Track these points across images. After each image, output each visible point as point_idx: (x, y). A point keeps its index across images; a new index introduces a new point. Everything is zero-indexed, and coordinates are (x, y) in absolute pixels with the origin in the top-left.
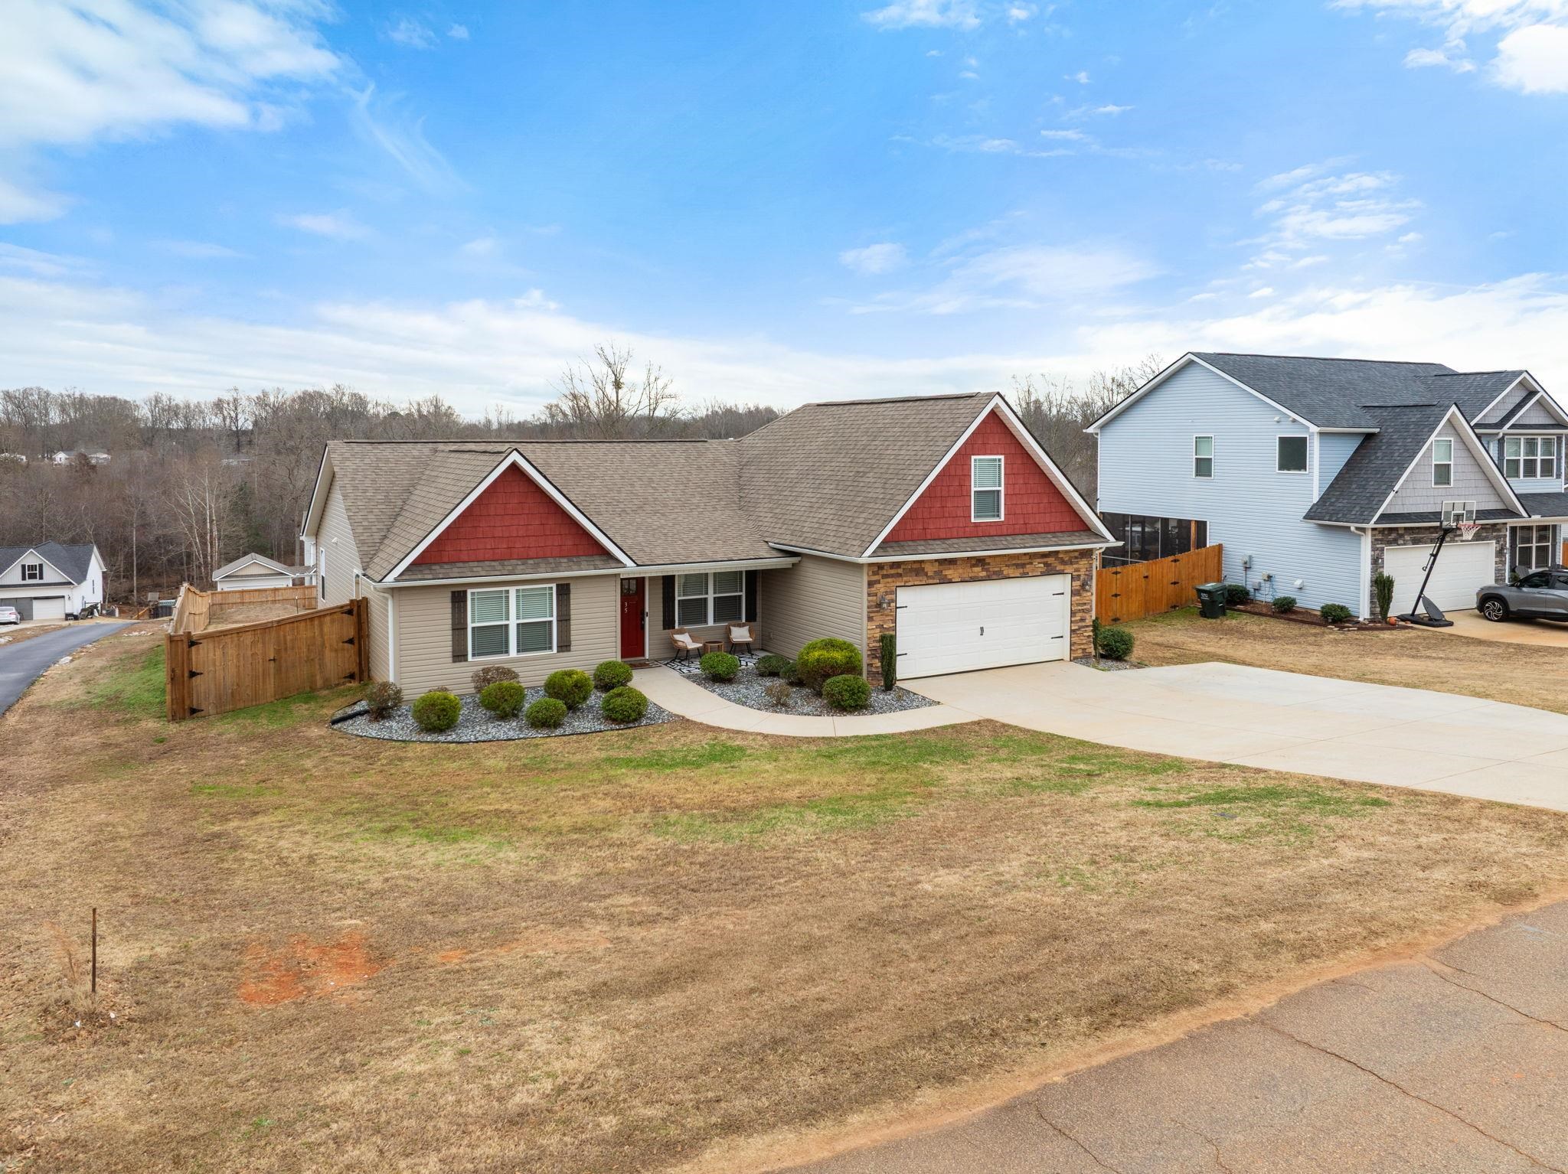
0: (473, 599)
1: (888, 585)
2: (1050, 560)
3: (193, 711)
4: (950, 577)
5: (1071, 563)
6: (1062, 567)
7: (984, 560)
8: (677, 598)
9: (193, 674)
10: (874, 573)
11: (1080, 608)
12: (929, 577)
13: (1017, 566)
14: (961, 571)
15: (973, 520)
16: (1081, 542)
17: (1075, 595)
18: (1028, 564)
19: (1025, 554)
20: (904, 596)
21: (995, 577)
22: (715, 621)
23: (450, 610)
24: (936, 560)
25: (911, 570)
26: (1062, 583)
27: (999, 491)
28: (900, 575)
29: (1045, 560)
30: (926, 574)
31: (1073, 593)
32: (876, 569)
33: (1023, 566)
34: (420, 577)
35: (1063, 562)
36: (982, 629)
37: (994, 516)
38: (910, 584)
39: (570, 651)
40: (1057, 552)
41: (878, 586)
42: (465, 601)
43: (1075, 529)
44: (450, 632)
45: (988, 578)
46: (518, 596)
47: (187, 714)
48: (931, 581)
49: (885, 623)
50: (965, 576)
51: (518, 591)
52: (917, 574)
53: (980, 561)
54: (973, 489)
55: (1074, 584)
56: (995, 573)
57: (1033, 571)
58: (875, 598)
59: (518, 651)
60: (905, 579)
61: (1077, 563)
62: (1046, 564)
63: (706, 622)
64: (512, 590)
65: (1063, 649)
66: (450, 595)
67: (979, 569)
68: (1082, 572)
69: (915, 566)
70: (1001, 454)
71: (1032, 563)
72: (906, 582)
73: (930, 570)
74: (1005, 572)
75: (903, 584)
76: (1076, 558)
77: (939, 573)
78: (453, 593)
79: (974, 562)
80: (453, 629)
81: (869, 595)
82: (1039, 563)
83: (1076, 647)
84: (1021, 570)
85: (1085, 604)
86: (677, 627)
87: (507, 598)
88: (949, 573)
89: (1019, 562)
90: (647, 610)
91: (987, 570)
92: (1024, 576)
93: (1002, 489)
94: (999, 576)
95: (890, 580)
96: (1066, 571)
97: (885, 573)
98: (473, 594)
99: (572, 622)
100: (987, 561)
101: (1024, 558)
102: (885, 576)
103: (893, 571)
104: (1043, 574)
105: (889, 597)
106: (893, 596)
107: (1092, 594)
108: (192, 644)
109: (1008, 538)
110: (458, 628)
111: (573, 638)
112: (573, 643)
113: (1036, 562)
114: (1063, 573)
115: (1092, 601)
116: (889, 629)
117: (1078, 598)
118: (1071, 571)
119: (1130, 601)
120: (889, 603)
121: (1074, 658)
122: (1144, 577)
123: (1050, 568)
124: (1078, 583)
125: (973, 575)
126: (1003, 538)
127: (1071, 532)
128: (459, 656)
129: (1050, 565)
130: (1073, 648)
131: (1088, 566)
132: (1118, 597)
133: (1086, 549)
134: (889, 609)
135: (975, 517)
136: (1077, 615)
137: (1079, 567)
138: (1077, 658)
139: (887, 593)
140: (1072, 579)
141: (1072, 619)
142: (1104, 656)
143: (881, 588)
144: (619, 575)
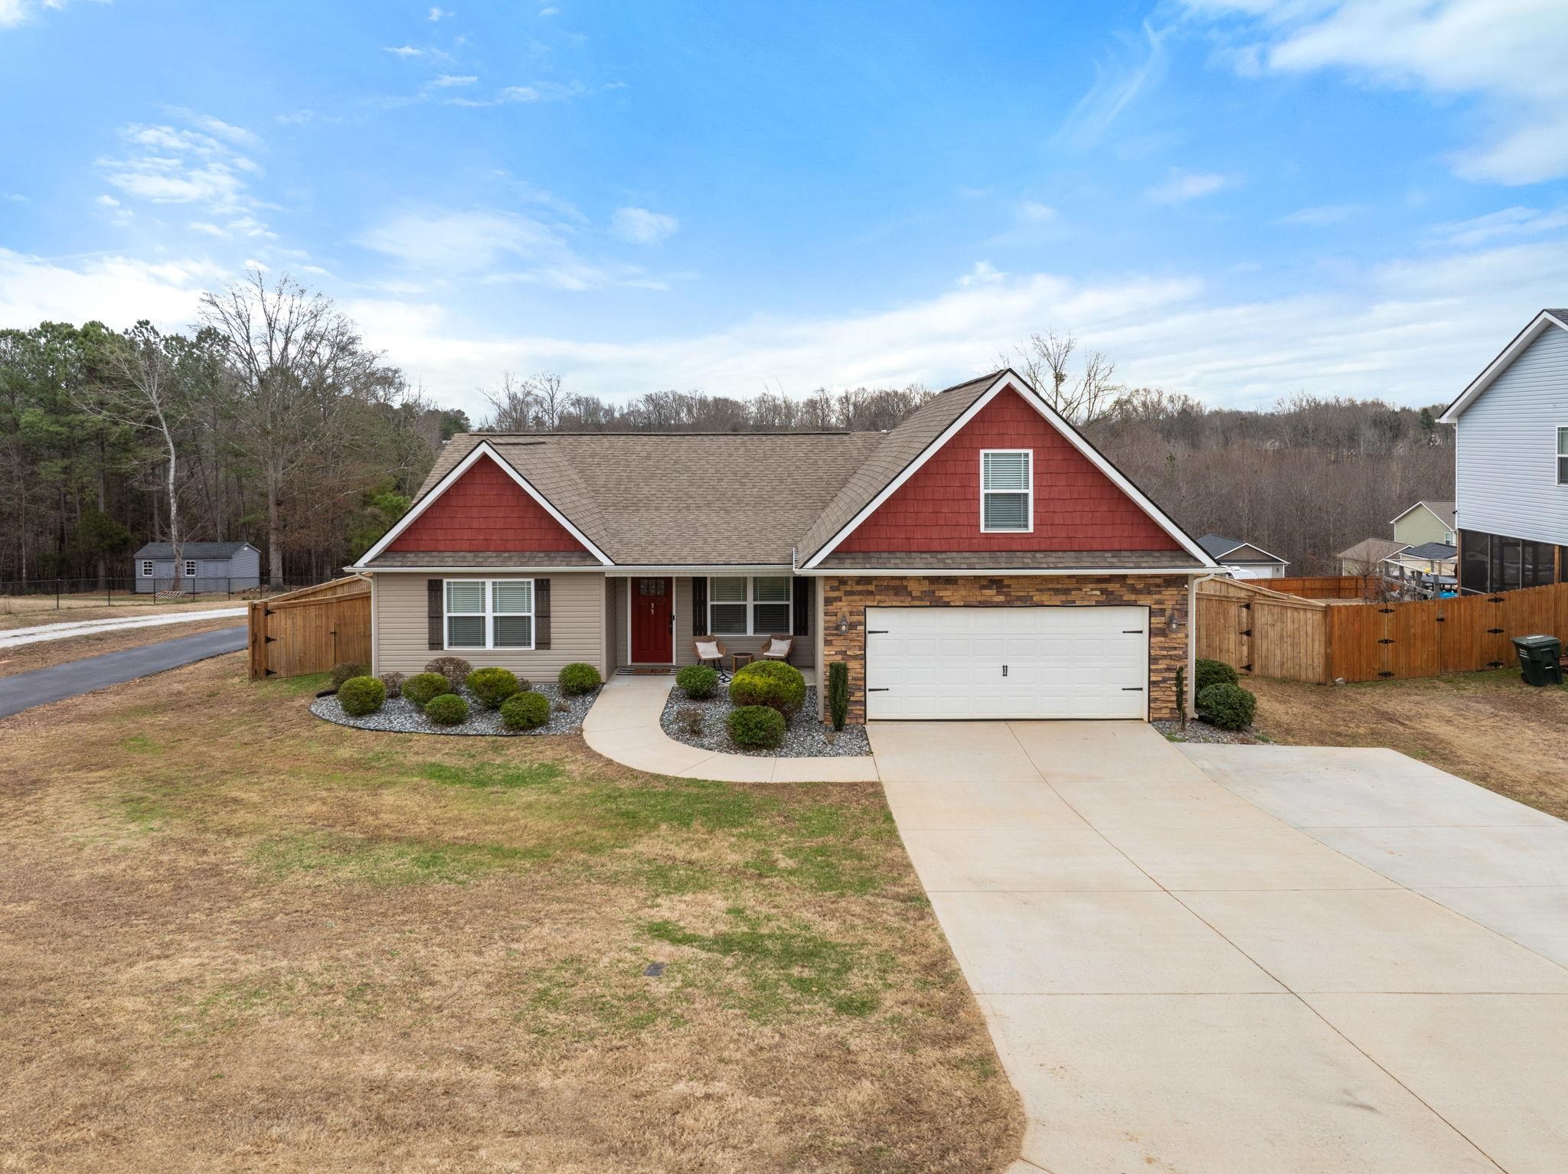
0: (449, 589)
1: (854, 604)
2: (1111, 587)
3: (268, 673)
4: (947, 600)
5: (1149, 593)
6: (1133, 597)
7: (1002, 580)
8: (709, 603)
9: (268, 640)
10: (833, 589)
11: (1165, 653)
12: (913, 598)
13: (1056, 591)
14: (964, 593)
15: (982, 530)
16: (1155, 565)
17: (1157, 635)
18: (1074, 589)
19: (1070, 577)
20: (875, 619)
21: (1019, 603)
22: (755, 631)
23: (426, 598)
24: (925, 578)
25: (888, 588)
26: (1137, 618)
27: (1027, 495)
28: (871, 593)
29: (1104, 586)
30: (910, 594)
31: (1152, 633)
32: (836, 584)
33: (1067, 591)
34: (388, 564)
35: (1133, 590)
36: (1005, 668)
37: (1019, 526)
38: (886, 604)
39: (549, 649)
40: (1125, 577)
41: (840, 604)
42: (441, 590)
43: (1157, 547)
44: (427, 620)
45: (1007, 605)
46: (494, 589)
47: (263, 673)
48: (916, 603)
49: (849, 649)
50: (969, 599)
51: (494, 583)
52: (897, 592)
53: (996, 582)
54: (983, 492)
55: (1153, 620)
56: (1019, 598)
57: (1083, 599)
58: (834, 618)
59: (496, 644)
60: (878, 598)
61: (1159, 593)
62: (1103, 591)
63: (745, 631)
64: (489, 583)
65: (1137, 705)
66: (426, 583)
67: (992, 592)
68: (1168, 606)
69: (893, 583)
70: (1029, 448)
71: (1081, 590)
72: (879, 602)
73: (916, 589)
74: (1035, 599)
75: (875, 604)
76: (1158, 586)
77: (925, 594)
78: (430, 581)
79: (984, 583)
80: (429, 617)
81: (826, 614)
82: (1092, 590)
83: (1159, 704)
84: (1063, 598)
85: (1175, 648)
86: (709, 633)
87: (484, 589)
88: (945, 594)
89: (1060, 586)
90: (674, 613)
91: (1007, 594)
92: (1068, 604)
93: (1030, 492)
94: (1027, 603)
95: (855, 598)
96: (1139, 603)
97: (849, 589)
98: (448, 583)
99: (552, 620)
100: (1006, 582)
101: (1067, 581)
102: (848, 593)
103: (860, 588)
104: (1099, 604)
105: (855, 618)
106: (861, 618)
107: (1187, 636)
108: (268, 613)
109: (1038, 555)
110: (435, 615)
111: (553, 636)
112: (553, 641)
113: (1087, 588)
114: (1133, 604)
115: (1187, 645)
116: (855, 657)
117: (1163, 639)
118: (1148, 602)
119: (1412, 651)
120: (852, 626)
121: (1155, 720)
122: (1438, 620)
123: (1111, 597)
124: (1163, 619)
125: (983, 599)
126: (1029, 555)
127: (1147, 551)
128: (435, 644)
129: (1112, 593)
130: (1152, 705)
131: (1179, 598)
132: (1390, 644)
133: (1172, 575)
134: (854, 632)
135: (986, 526)
136: (1160, 662)
137: (1164, 597)
138: (1160, 719)
139: (851, 614)
140: (1151, 614)
141: (1152, 667)
142: (1202, 720)
143: (843, 607)
144: (605, 574)
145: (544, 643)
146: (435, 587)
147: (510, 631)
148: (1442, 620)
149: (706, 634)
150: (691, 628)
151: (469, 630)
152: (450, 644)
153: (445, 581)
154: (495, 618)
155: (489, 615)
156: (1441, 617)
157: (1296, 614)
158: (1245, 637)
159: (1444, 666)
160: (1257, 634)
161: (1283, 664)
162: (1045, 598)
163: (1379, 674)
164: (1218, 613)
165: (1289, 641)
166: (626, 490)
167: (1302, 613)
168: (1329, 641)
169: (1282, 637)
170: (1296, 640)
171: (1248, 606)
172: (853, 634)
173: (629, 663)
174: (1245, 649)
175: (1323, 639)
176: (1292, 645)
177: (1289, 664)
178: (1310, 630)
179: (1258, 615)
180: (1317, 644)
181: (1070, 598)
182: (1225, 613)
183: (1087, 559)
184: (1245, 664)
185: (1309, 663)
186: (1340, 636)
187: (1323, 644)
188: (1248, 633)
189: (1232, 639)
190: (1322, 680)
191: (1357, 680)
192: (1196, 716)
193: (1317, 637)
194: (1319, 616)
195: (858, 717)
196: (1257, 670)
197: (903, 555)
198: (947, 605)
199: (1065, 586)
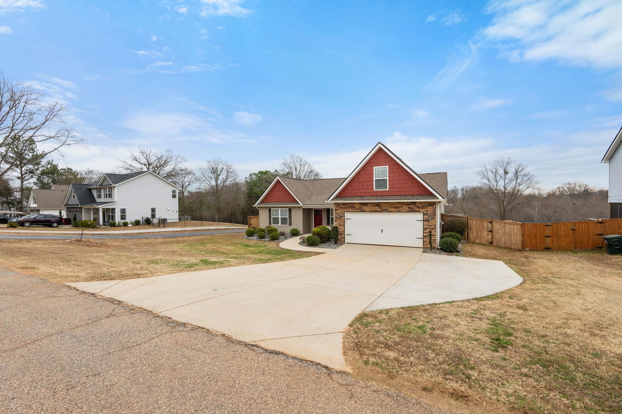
0: (272, 211)
1: (342, 211)
2: (411, 206)
4: (365, 210)
5: (423, 208)
6: (418, 209)
8: (330, 217)
9: (251, 225)
10: (337, 207)
11: (428, 227)
12: (357, 209)
13: (395, 207)
14: (369, 208)
15: (374, 190)
16: (423, 198)
17: (425, 221)
18: (401, 207)
19: (399, 202)
20: (347, 215)
21: (384, 211)
23: (268, 212)
24: (359, 203)
25: (350, 206)
26: (419, 216)
27: (387, 179)
28: (346, 208)
29: (409, 206)
30: (355, 208)
31: (424, 220)
32: (337, 205)
33: (398, 208)
34: (261, 204)
35: (418, 207)
36: (382, 230)
37: (385, 189)
38: (350, 211)
40: (415, 203)
43: (426, 194)
44: (268, 218)
45: (381, 211)
46: (281, 211)
48: (357, 211)
49: (341, 223)
50: (371, 209)
52: (352, 208)
53: (378, 205)
54: (374, 179)
55: (424, 217)
56: (384, 209)
57: (403, 210)
58: (337, 215)
59: (281, 224)
60: (348, 209)
61: (427, 208)
62: (409, 208)
64: (280, 209)
65: (420, 243)
67: (377, 207)
68: (429, 212)
69: (352, 205)
70: (387, 165)
73: (357, 206)
74: (389, 210)
75: (347, 211)
76: (426, 206)
77: (359, 208)
78: (269, 208)
79: (375, 205)
81: (335, 213)
82: (406, 207)
83: (427, 243)
84: (397, 209)
85: (432, 226)
87: (279, 211)
88: (365, 208)
89: (396, 206)
90: (323, 218)
91: (381, 208)
92: (399, 211)
93: (388, 178)
94: (387, 211)
95: (342, 209)
96: (420, 211)
97: (340, 207)
99: (292, 218)
100: (381, 205)
101: (398, 204)
102: (340, 208)
103: (343, 206)
104: (408, 212)
105: (342, 215)
106: (344, 215)
107: (435, 222)
108: (251, 219)
109: (389, 197)
110: (270, 217)
111: (292, 222)
112: (292, 224)
113: (404, 207)
114: (418, 211)
115: (435, 225)
116: (342, 225)
117: (428, 223)
118: (423, 211)
119: (560, 240)
120: (341, 217)
121: (425, 248)
122: (572, 229)
123: (412, 209)
124: (428, 216)
125: (375, 210)
126: (387, 197)
127: (422, 195)
128: (270, 224)
129: (412, 208)
130: (424, 243)
131: (433, 210)
132: (550, 238)
133: (430, 202)
134: (341, 218)
135: (376, 189)
136: (427, 230)
137: (428, 210)
138: (427, 248)
139: (341, 214)
140: (424, 215)
141: (424, 231)
142: (441, 249)
143: (339, 211)
144: (301, 207)
145: (290, 224)
146: (270, 210)
147: (284, 221)
149: (330, 225)
150: (327, 223)
151: (276, 221)
152: (273, 224)
153: (272, 209)
154: (281, 218)
155: (280, 217)
156: (573, 228)
157: (510, 226)
158: (490, 233)
159: (575, 248)
160: (494, 231)
161: (505, 243)
162: (392, 209)
163: (545, 248)
164: (479, 225)
165: (507, 235)
167: (512, 225)
168: (523, 236)
169: (505, 233)
170: (510, 235)
171: (491, 223)
172: (341, 219)
174: (490, 237)
175: (521, 235)
176: (508, 236)
177: (508, 242)
178: (516, 231)
179: (494, 225)
180: (518, 236)
181: (399, 210)
182: (482, 224)
183: (403, 197)
184: (490, 241)
185: (516, 242)
186: (528, 234)
187: (521, 236)
188: (491, 231)
189: (485, 233)
190: (521, 249)
191: (535, 250)
192: (440, 248)
193: (518, 234)
194: (519, 227)
195: (343, 241)
196: (495, 243)
197: (353, 197)
198: (365, 211)
199: (398, 206)
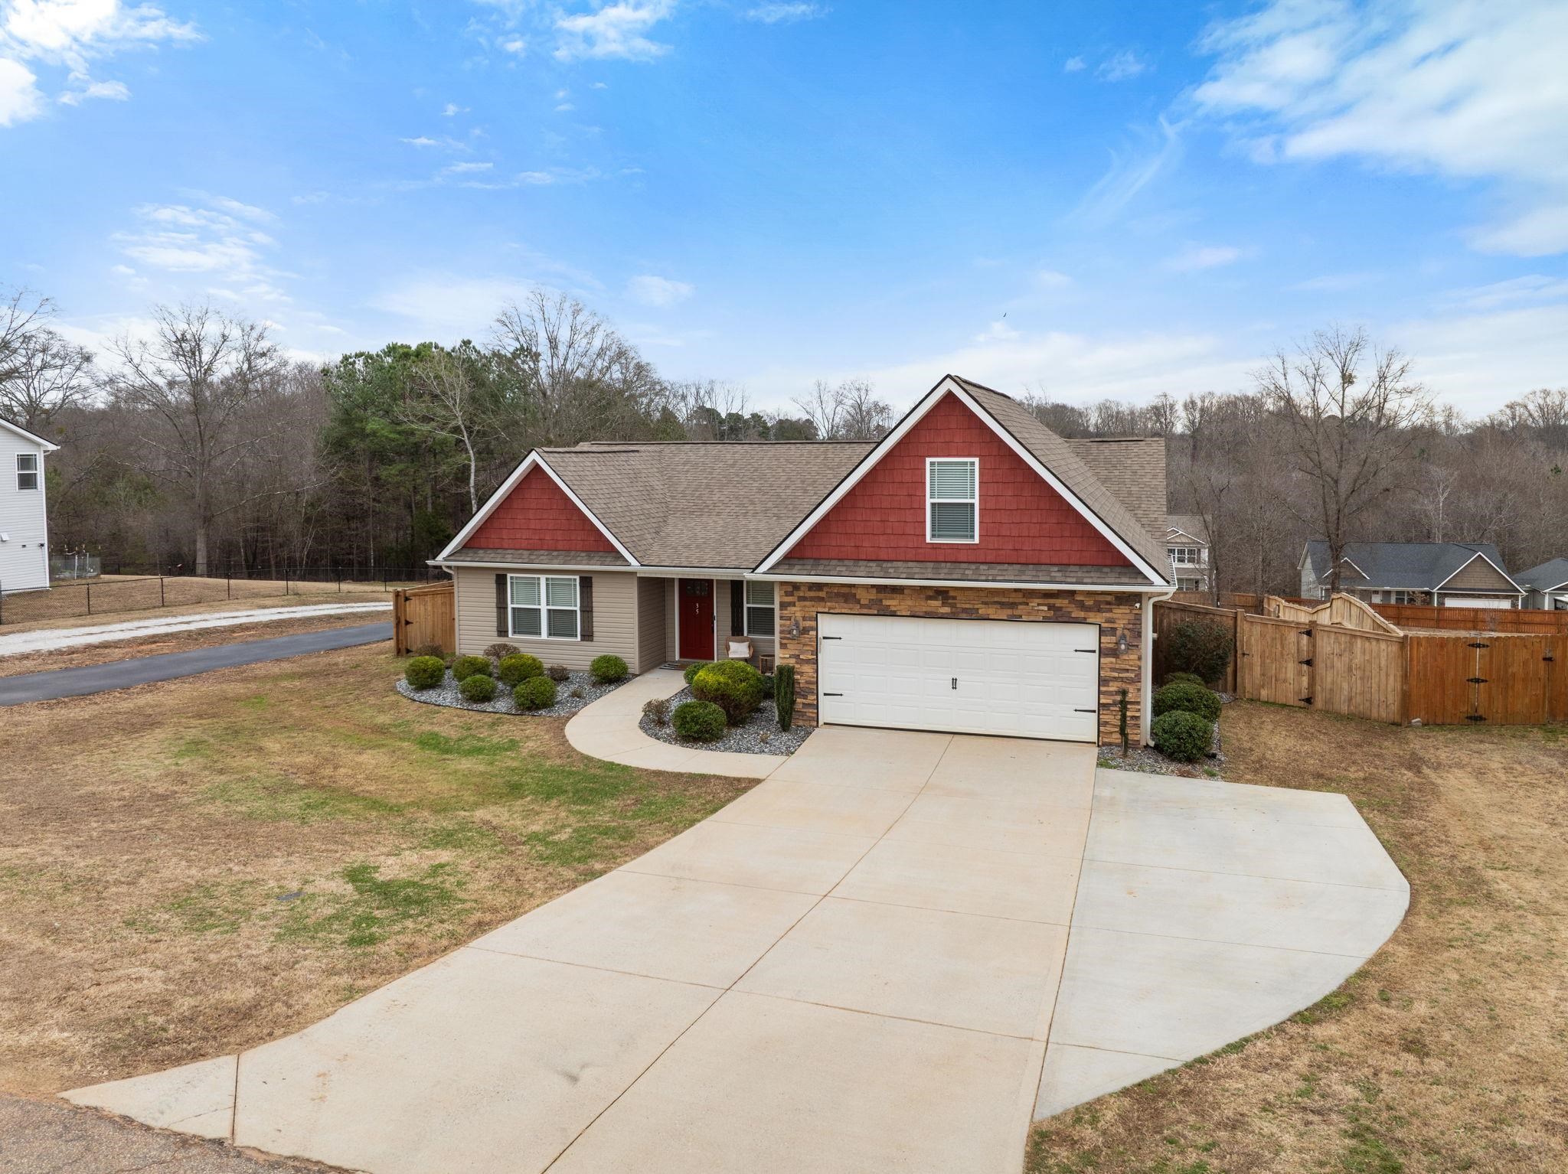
0: (512, 583)
1: (807, 609)
2: (1058, 602)
3: (408, 651)
4: (893, 609)
5: (1099, 610)
6: (1082, 614)
7: (947, 592)
8: (746, 606)
9: (407, 623)
10: (787, 594)
11: (1116, 675)
12: (862, 606)
13: (1003, 605)
14: (910, 603)
15: (928, 540)
16: (1099, 581)
17: (1107, 655)
18: (1021, 604)
19: (1016, 590)
20: (827, 625)
21: (964, 616)
23: (495, 590)
24: (873, 586)
25: (838, 595)
26: (1087, 636)
27: (972, 505)
28: (822, 599)
29: (1051, 601)
30: (858, 602)
31: (1103, 652)
32: (790, 589)
33: (1013, 605)
34: (461, 558)
35: (1082, 606)
36: (954, 681)
37: (966, 537)
38: (836, 611)
39: (592, 641)
40: (1073, 593)
41: (794, 609)
42: (506, 584)
43: (1108, 562)
44: (495, 610)
45: (953, 616)
46: (547, 585)
47: (404, 651)
48: (864, 611)
49: (803, 653)
50: (917, 609)
51: (547, 579)
52: (846, 600)
53: (942, 593)
54: (929, 501)
55: (1103, 639)
56: (965, 610)
57: (1029, 614)
58: (788, 622)
59: (550, 634)
60: (828, 604)
61: (1110, 611)
62: (1051, 607)
64: (543, 578)
65: (1088, 728)
66: (495, 577)
67: (938, 603)
68: (1120, 625)
69: (844, 590)
70: (975, 456)
71: (1027, 604)
72: (830, 608)
73: (864, 597)
74: (980, 611)
75: (826, 610)
76: (1109, 603)
77: (872, 603)
78: (497, 575)
79: (931, 593)
80: (497, 608)
81: (781, 618)
82: (1039, 605)
83: (1109, 728)
84: (1009, 612)
85: (1127, 671)
86: (745, 634)
87: (539, 584)
88: (892, 603)
89: (1004, 600)
90: (715, 614)
91: (953, 606)
92: (1014, 619)
93: (976, 501)
94: (972, 615)
95: (808, 603)
96: (1089, 621)
97: (802, 594)
98: (512, 578)
99: (594, 614)
100: (952, 594)
101: (1014, 595)
102: (802, 599)
103: (812, 594)
104: (1046, 620)
105: (808, 624)
106: (813, 624)
107: (1140, 658)
108: (407, 599)
109: (982, 567)
110: (502, 607)
111: (595, 629)
112: (595, 634)
113: (1034, 603)
114: (1082, 621)
115: (1140, 668)
116: (808, 661)
117: (1113, 660)
118: (1098, 621)
119: (1511, 693)
120: (805, 631)
121: (1105, 744)
122: (1545, 659)
123: (1059, 613)
124: (1114, 639)
125: (929, 609)
126: (973, 567)
127: (1098, 566)
128: (502, 632)
129: (1060, 609)
130: (1102, 729)
131: (1132, 617)
132: (1482, 684)
133: (1124, 593)
134: (805, 635)
135: (933, 536)
136: (1111, 684)
137: (1115, 616)
138: (1110, 744)
139: (804, 619)
140: (1101, 632)
141: (1102, 689)
142: (1158, 749)
143: (796, 611)
144: (633, 573)
145: (587, 636)
146: (501, 580)
147: (561, 623)
148: (1550, 659)
149: (743, 635)
150: (730, 628)
151: (527, 621)
152: (514, 632)
153: (509, 576)
154: (549, 611)
155: (544, 608)
156: (1549, 655)
157: (1367, 644)
158: (1305, 667)
159: (1553, 715)
160: (1320, 666)
161: (1350, 700)
162: (991, 611)
163: (1467, 718)
164: (1274, 639)
165: (1359, 673)
166: (700, 497)
167: (1374, 643)
168: (1405, 677)
169: (1350, 669)
170: (1367, 673)
171: (1309, 633)
172: (805, 639)
173: (677, 658)
174: (1305, 680)
175: (1399, 674)
176: (1362, 679)
177: (1359, 699)
178: (1383, 663)
179: (1319, 643)
180: (1391, 678)
181: (1017, 612)
182: (1283, 639)
183: (1030, 572)
184: (1304, 694)
185: (1382, 699)
186: (1419, 672)
187: (1399, 679)
188: (1309, 663)
189: (1290, 669)
190: (1397, 719)
191: (1439, 721)
192: (1152, 743)
193: (1392, 672)
194: (1395, 648)
195: (810, 719)
196: (1319, 703)
197: (851, 563)
198: (893, 615)
199: (1011, 600)
